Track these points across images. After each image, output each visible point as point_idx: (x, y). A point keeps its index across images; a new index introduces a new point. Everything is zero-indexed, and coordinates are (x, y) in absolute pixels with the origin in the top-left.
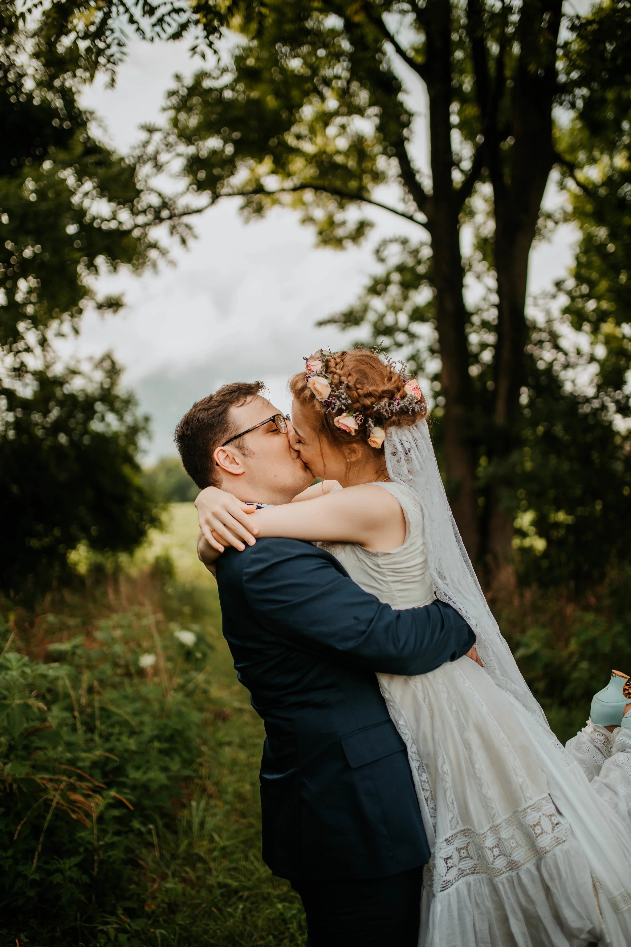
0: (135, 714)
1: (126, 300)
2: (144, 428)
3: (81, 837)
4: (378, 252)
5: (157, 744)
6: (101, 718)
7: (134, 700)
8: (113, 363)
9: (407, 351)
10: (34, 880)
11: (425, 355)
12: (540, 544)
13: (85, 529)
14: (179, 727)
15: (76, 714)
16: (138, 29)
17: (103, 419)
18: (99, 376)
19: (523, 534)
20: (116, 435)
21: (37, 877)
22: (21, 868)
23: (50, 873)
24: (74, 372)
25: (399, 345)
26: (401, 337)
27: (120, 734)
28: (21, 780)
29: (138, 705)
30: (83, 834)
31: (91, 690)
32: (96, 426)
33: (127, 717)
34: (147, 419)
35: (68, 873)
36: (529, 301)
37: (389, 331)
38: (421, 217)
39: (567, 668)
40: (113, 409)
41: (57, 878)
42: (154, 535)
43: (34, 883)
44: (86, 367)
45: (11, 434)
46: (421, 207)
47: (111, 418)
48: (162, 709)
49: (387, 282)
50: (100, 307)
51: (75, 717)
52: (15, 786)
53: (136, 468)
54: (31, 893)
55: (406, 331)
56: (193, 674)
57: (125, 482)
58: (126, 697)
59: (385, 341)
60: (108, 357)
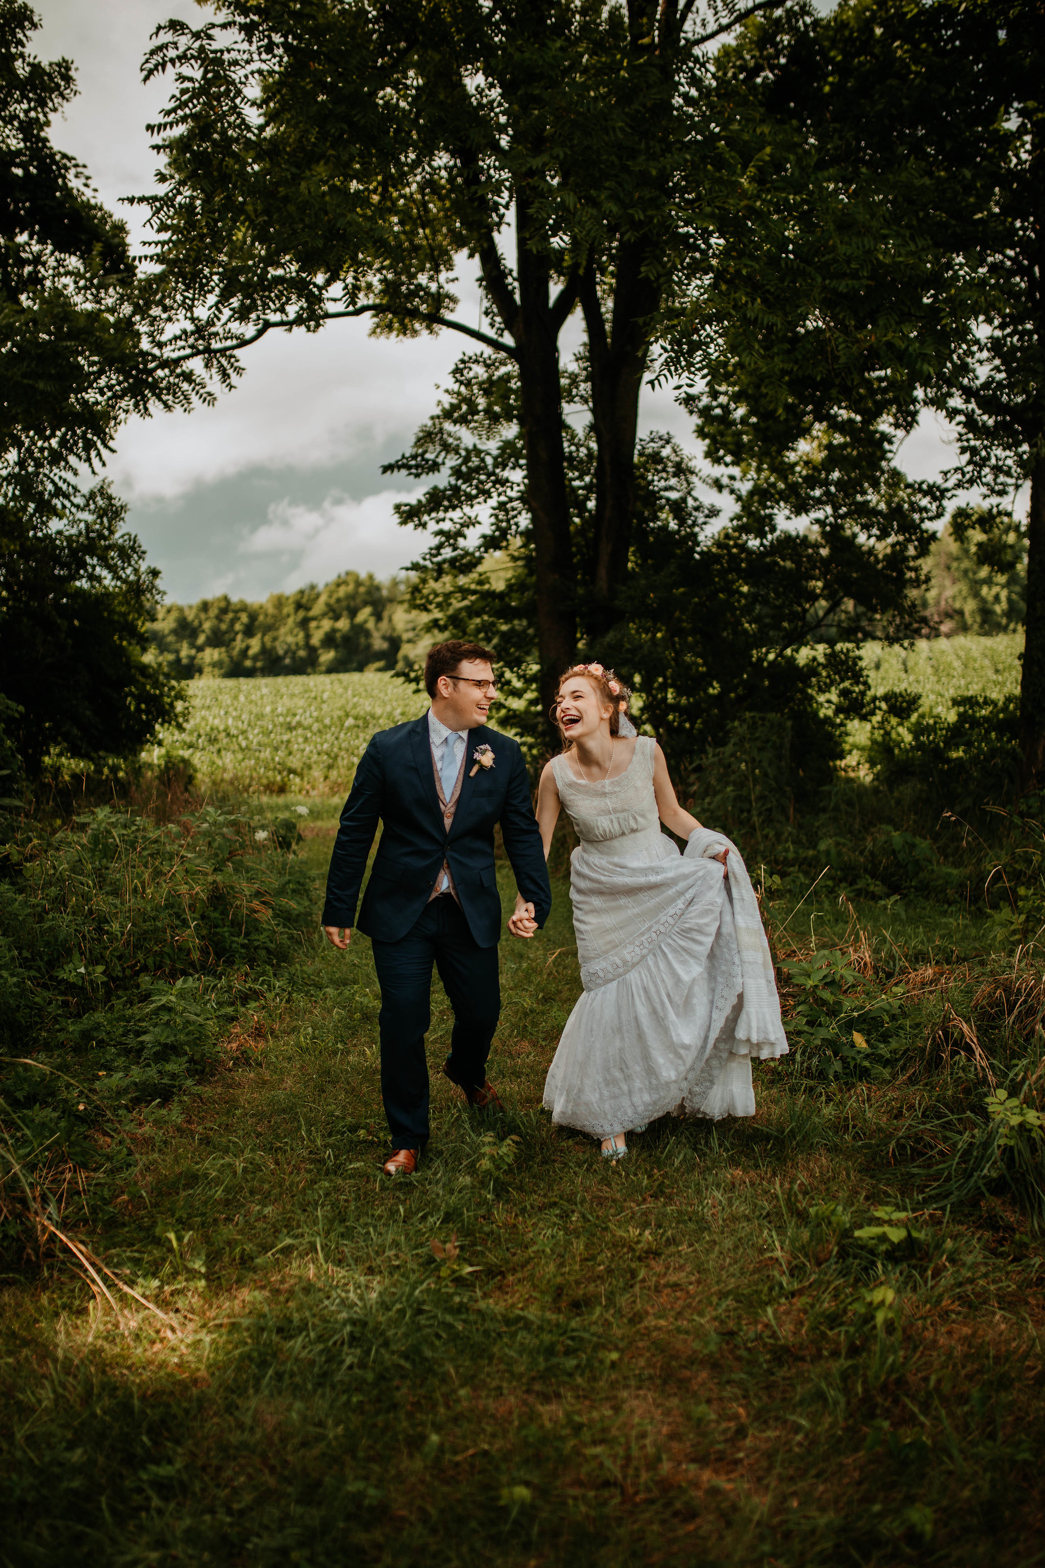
4: (458, 371)
8: (109, 499)
9: (495, 500)
11: (517, 504)
18: (87, 517)
25: (487, 494)
32: (81, 584)
38: (507, 340)
40: (106, 563)
46: (509, 325)
47: (102, 572)
60: (102, 492)
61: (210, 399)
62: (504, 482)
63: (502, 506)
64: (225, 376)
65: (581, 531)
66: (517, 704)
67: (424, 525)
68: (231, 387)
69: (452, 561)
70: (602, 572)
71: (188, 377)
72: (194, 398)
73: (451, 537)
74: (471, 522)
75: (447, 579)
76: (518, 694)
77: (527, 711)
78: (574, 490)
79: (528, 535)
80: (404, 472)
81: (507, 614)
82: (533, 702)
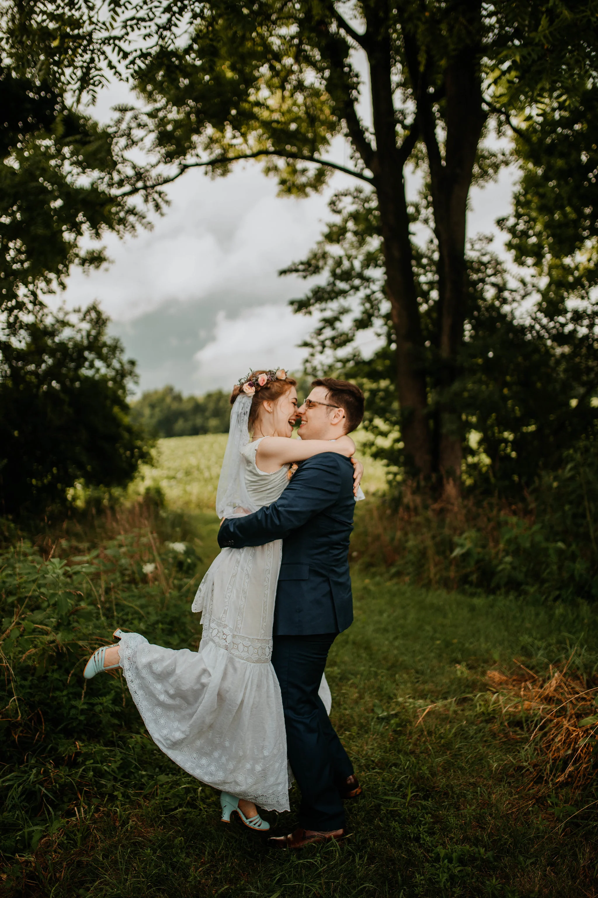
0: (142, 607)
1: (107, 254)
2: (131, 373)
3: (111, 684)
4: (332, 203)
5: (160, 626)
6: (117, 610)
7: (140, 597)
8: (99, 313)
9: (362, 293)
10: (82, 710)
11: (379, 295)
12: (485, 460)
13: (81, 466)
14: (177, 615)
15: (99, 606)
16: (116, 72)
17: (92, 366)
18: (86, 326)
19: (473, 453)
20: (104, 379)
21: (85, 707)
22: (73, 703)
23: (93, 705)
24: (64, 324)
25: (357, 289)
26: (357, 282)
27: (133, 619)
28: (68, 644)
29: (143, 601)
30: (112, 682)
31: (108, 591)
32: (86, 372)
33: (137, 609)
34: (132, 363)
35: (105, 704)
36: (468, 246)
37: (347, 276)
38: (368, 173)
39: (495, 562)
40: (100, 356)
41: (98, 708)
42: (145, 470)
43: (82, 711)
44: (73, 319)
45: (10, 383)
46: (368, 165)
47: (98, 363)
48: (162, 602)
49: (343, 231)
50: (83, 262)
51: (98, 609)
52: (64, 649)
53: (125, 408)
54: (82, 718)
55: (360, 276)
56: (185, 580)
57: (116, 422)
58: (133, 596)
59: (342, 285)
60: (94, 308)
61: (149, 226)
62: (368, 280)
63: (368, 298)
64: (157, 207)
65: (428, 312)
66: (385, 443)
67: (310, 313)
68: (162, 215)
69: (333, 339)
70: (445, 340)
71: (132, 211)
72: (138, 226)
73: (330, 322)
74: (345, 311)
75: (328, 351)
76: (385, 434)
77: (392, 447)
78: (419, 284)
79: (387, 317)
80: (294, 275)
81: (374, 376)
82: (397, 441)
